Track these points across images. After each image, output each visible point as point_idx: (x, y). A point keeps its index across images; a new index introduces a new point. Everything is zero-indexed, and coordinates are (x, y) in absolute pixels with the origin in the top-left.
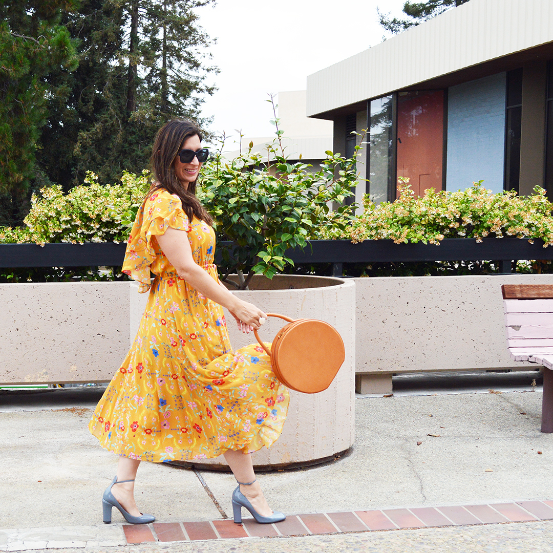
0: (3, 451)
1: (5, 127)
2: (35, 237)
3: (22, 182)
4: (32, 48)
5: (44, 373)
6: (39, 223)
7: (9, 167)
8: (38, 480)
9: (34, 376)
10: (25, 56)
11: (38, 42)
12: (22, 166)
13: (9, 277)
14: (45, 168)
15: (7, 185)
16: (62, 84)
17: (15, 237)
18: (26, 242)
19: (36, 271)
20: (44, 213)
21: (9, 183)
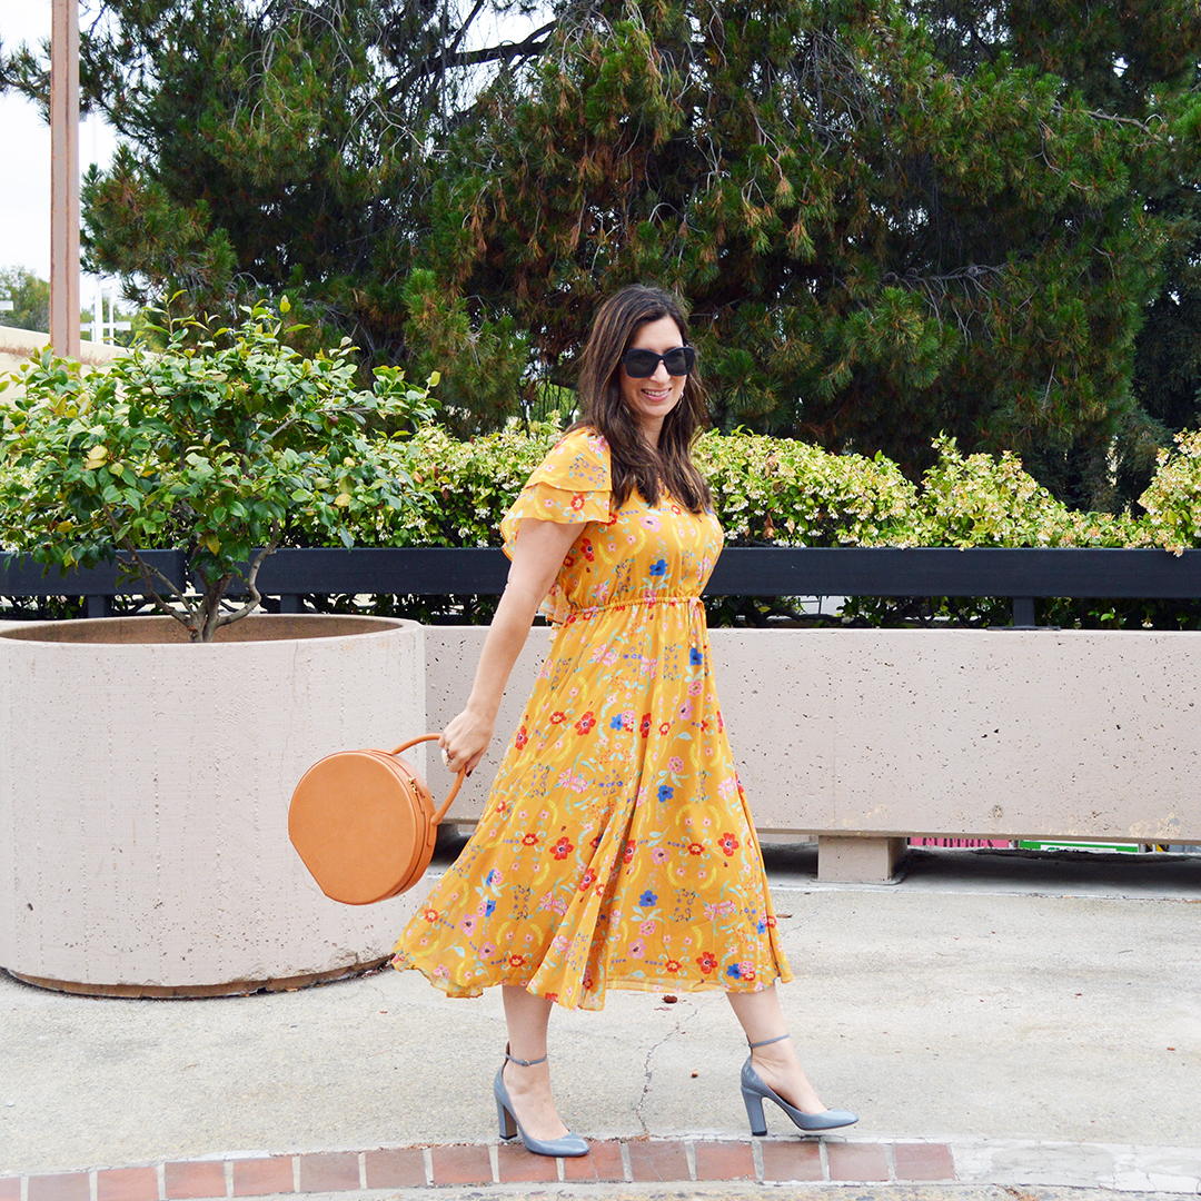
0: (1088, 979)
1: (1073, 307)
2: (1164, 536)
3: (1104, 419)
4: (1133, 142)
5: (1171, 821)
6: (1170, 507)
7: (1078, 389)
8: (1168, 1046)
9: (1149, 826)
10: (1119, 158)
11: (1147, 129)
12: (1105, 387)
13: (1105, 617)
14: (1139, 391)
15: (1073, 426)
16: (1181, 214)
17: (1121, 534)
18: (1143, 545)
19: (1162, 607)
20: (1183, 486)
21: (1077, 422)
